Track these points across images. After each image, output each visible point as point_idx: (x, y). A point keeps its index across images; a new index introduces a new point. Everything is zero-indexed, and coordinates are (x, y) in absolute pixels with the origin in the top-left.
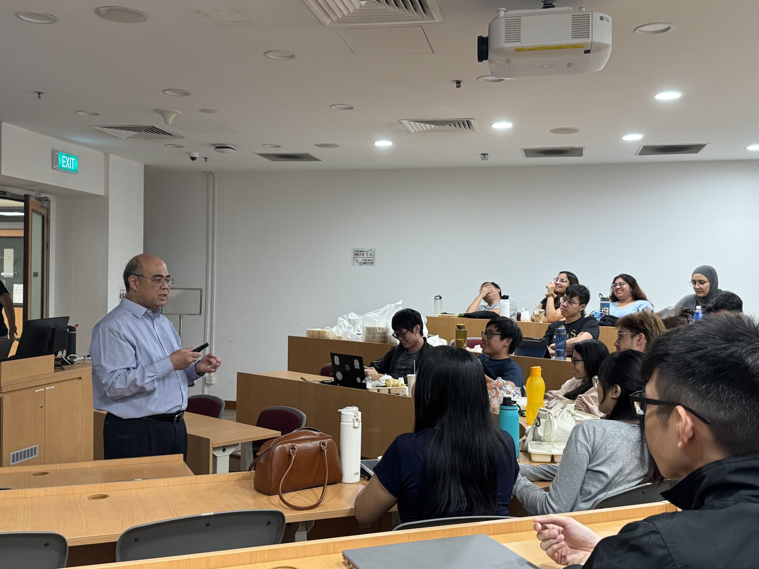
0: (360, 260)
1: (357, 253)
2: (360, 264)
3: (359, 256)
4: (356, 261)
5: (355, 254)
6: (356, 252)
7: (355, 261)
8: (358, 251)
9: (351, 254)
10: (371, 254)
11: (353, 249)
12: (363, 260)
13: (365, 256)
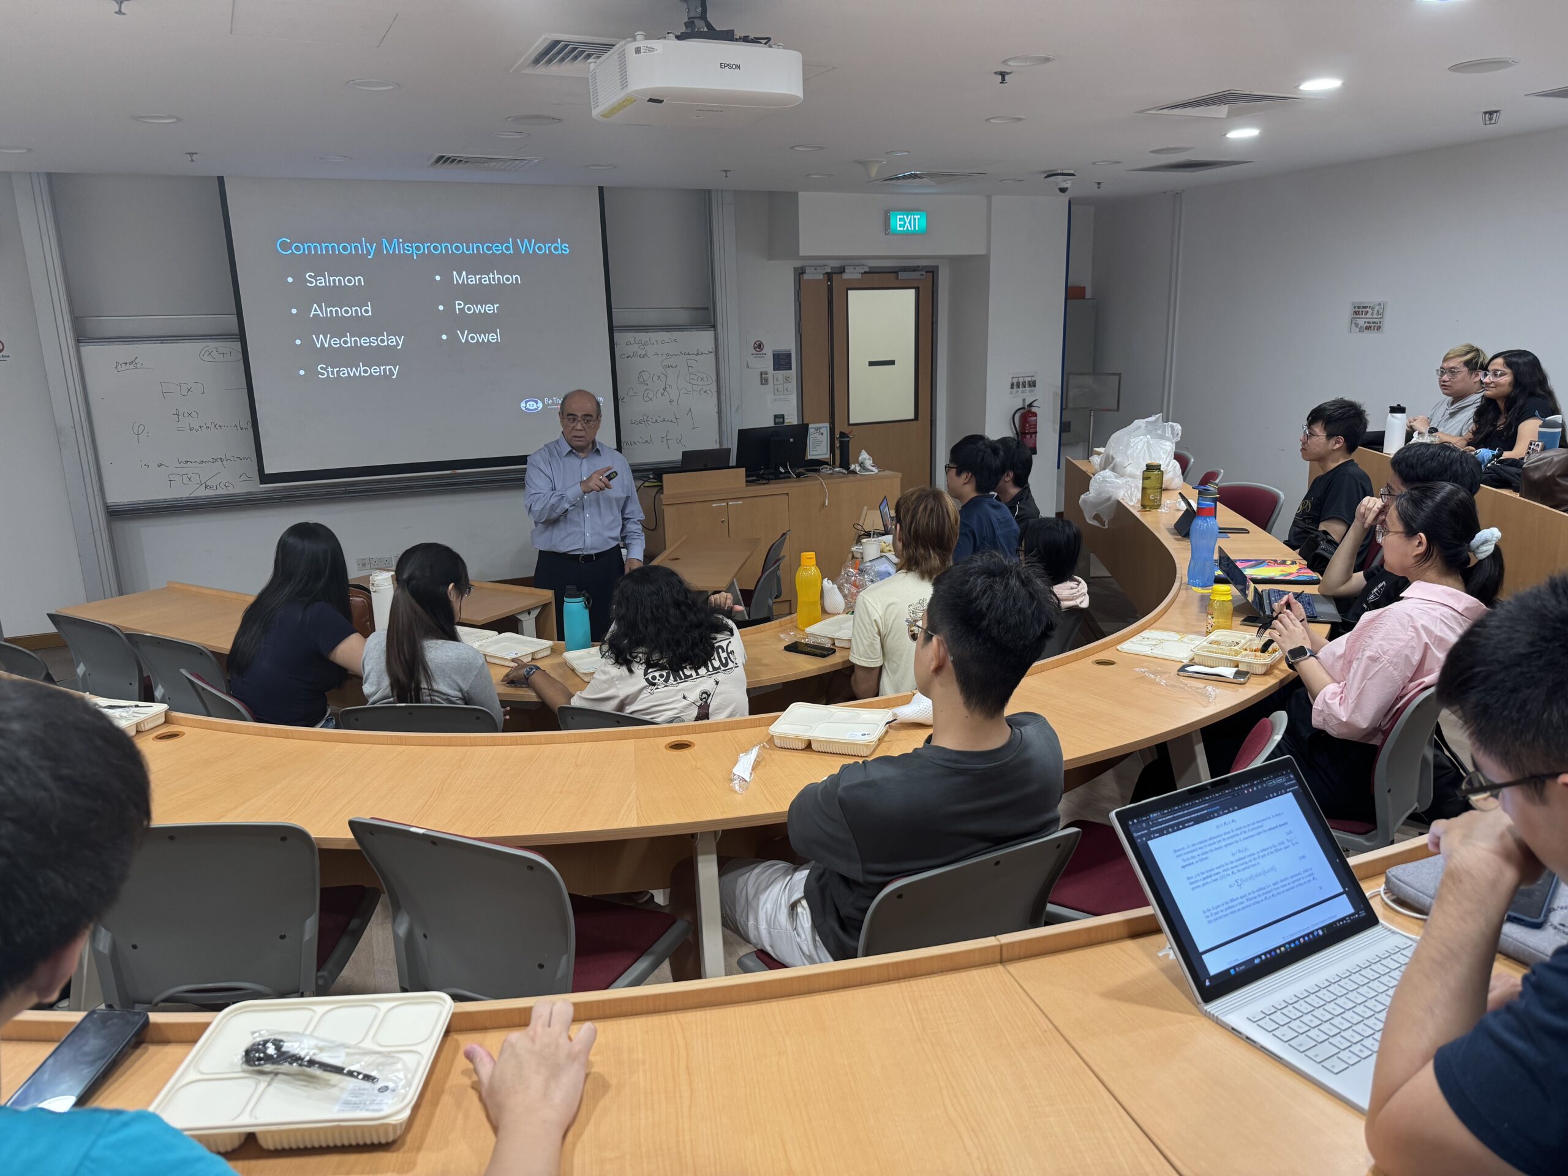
0: (1361, 322)
1: (1358, 311)
2: (1361, 330)
3: (1360, 316)
4: (1356, 324)
5: (1355, 312)
6: (1356, 309)
7: (1353, 325)
8: (1359, 307)
9: (1348, 313)
10: (1378, 311)
11: (1353, 303)
12: (1365, 322)
13: (1369, 315)
